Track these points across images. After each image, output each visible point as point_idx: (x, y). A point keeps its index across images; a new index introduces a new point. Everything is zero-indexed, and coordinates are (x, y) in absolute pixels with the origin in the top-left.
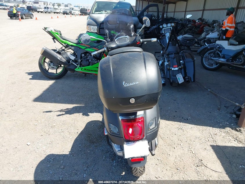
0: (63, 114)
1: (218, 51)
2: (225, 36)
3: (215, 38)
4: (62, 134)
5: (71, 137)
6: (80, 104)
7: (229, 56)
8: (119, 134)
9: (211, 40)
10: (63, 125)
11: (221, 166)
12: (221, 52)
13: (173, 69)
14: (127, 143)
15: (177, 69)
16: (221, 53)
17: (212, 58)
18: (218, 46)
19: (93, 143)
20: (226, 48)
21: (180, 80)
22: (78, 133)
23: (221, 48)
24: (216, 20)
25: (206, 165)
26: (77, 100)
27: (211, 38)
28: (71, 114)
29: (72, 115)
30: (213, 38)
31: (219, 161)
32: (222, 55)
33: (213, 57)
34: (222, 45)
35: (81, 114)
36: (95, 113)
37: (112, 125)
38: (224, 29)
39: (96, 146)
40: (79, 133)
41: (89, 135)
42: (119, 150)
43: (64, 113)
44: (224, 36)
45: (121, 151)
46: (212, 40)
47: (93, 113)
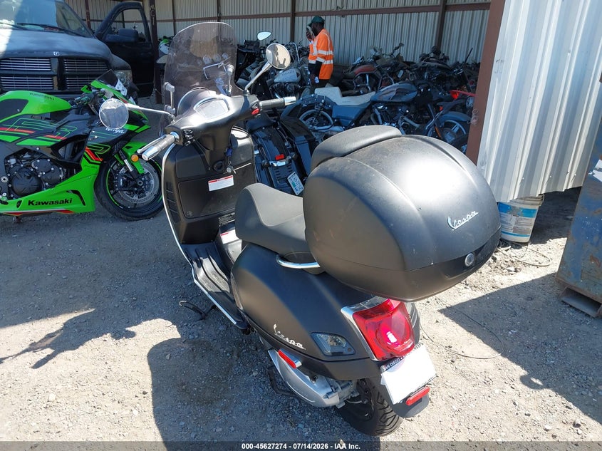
0: (49, 358)
1: (324, 110)
2: (318, 76)
3: (293, 83)
4: (100, 413)
5: (135, 412)
6: (78, 310)
7: (348, 119)
8: (352, 352)
9: (285, 87)
10: (80, 388)
11: (485, 345)
12: (330, 112)
13: (275, 165)
14: (388, 366)
15: (283, 163)
16: (331, 115)
17: (316, 128)
18: (323, 101)
19: (210, 402)
20: (338, 104)
21: (297, 186)
22: (144, 393)
23: (329, 104)
24: (252, 40)
25: (463, 354)
26: (56, 301)
27: (285, 83)
28: (74, 346)
29: (81, 347)
30: (289, 83)
31: (473, 337)
32: (333, 119)
33: (318, 126)
34: (328, 96)
35: (108, 336)
36: (145, 320)
37: (322, 336)
38: (313, 62)
39: (225, 408)
40: (149, 390)
41: (184, 387)
42: (329, 394)
43: (49, 351)
44: (317, 78)
45: (334, 394)
46: (288, 87)
47: (139, 323)
